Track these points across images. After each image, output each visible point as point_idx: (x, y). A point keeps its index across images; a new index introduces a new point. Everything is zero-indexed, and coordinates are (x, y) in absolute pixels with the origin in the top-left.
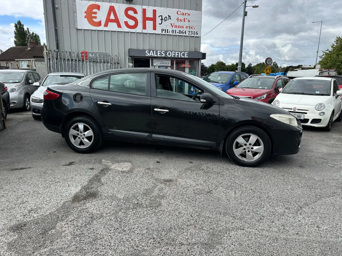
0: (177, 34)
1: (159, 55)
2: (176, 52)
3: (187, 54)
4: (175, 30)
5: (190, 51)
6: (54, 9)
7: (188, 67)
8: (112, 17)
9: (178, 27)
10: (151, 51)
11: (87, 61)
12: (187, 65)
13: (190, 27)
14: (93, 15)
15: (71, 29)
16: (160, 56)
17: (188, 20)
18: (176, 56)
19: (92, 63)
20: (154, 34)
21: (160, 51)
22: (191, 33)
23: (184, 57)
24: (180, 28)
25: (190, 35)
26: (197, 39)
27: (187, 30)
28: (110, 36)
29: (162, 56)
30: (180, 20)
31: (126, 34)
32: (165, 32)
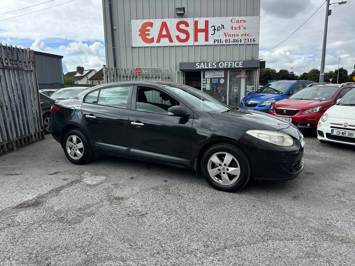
0: (231, 43)
1: (210, 66)
2: (229, 63)
3: (241, 63)
4: (229, 40)
5: (246, 60)
6: (113, 30)
7: (244, 77)
8: (164, 32)
9: (233, 36)
10: (202, 64)
11: (140, 77)
12: (243, 75)
13: (246, 34)
14: (146, 33)
15: (127, 48)
16: (212, 67)
17: (244, 28)
18: (229, 67)
19: (145, 79)
20: (206, 45)
21: (211, 63)
22: (247, 41)
23: (238, 66)
24: (235, 36)
25: (246, 43)
26: (254, 46)
27: (243, 38)
28: (162, 51)
29: (213, 67)
30: (235, 28)
31: (178, 48)
32: (218, 43)
